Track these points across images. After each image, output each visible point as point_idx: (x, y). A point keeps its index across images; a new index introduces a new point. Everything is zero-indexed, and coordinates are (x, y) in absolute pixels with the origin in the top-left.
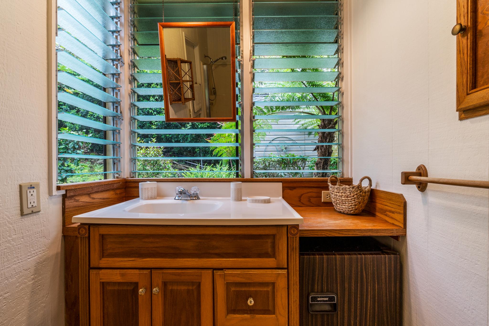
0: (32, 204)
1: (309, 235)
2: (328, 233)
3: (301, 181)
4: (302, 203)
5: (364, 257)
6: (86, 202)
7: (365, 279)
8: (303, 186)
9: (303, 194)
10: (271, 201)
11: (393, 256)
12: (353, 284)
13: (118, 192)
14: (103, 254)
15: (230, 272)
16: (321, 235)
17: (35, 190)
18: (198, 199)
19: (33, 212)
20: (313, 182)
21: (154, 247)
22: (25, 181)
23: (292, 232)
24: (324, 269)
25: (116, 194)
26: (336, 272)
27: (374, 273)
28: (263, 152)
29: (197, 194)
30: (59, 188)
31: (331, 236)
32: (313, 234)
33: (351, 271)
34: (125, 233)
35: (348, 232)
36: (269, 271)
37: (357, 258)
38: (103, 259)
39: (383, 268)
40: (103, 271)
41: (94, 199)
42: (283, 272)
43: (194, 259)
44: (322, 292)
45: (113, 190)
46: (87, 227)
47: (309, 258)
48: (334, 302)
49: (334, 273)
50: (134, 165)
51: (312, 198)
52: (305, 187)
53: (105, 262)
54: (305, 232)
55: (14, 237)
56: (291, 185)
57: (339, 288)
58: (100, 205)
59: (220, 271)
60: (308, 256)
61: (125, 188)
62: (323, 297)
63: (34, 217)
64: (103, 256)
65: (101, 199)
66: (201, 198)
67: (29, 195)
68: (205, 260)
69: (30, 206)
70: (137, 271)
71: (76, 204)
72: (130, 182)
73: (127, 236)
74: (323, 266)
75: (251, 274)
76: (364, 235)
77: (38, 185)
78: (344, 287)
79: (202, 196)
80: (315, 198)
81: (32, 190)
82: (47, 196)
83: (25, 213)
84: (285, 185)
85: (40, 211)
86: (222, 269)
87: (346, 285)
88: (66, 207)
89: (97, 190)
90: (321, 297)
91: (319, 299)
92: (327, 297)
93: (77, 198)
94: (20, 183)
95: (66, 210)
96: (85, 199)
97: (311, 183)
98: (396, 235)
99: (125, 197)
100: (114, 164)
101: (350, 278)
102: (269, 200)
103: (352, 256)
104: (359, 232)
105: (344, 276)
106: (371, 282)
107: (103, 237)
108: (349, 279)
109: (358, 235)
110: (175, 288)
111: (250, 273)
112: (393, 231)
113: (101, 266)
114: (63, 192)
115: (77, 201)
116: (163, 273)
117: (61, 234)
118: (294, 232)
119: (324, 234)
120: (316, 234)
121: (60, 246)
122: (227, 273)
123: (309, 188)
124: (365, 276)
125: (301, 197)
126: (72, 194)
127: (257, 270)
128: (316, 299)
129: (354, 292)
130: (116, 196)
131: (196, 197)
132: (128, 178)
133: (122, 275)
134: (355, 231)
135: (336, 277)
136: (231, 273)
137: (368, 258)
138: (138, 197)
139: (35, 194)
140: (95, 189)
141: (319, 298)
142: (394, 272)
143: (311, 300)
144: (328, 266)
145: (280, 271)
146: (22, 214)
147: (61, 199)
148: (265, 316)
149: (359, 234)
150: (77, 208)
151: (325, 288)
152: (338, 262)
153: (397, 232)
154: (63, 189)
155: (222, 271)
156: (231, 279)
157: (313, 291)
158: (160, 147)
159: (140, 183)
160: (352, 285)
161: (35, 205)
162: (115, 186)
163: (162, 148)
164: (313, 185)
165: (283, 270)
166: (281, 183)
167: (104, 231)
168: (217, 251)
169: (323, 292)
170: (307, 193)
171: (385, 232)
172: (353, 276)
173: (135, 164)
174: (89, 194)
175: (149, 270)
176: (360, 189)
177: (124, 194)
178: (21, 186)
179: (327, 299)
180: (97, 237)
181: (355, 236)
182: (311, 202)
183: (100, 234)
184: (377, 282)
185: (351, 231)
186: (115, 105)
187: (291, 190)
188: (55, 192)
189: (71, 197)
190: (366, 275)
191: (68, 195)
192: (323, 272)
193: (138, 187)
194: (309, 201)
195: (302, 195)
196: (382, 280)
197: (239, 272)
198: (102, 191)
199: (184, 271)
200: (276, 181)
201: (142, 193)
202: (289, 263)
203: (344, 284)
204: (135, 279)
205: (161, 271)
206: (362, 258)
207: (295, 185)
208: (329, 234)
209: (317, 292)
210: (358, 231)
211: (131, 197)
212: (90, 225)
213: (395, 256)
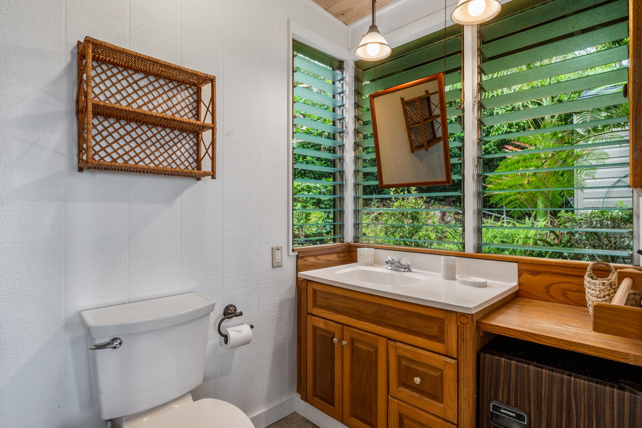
0: (278, 260)
1: (493, 331)
2: (519, 334)
3: (548, 264)
4: (551, 296)
5: (574, 380)
6: (313, 262)
7: (575, 411)
8: (552, 272)
9: (554, 284)
10: (488, 284)
11: (629, 394)
12: (555, 411)
13: (341, 255)
14: (315, 305)
15: (401, 345)
16: (509, 335)
17: (279, 251)
18: (410, 270)
19: (278, 266)
20: (571, 267)
21: (344, 307)
22: (275, 245)
23: (462, 321)
24: (512, 378)
25: (340, 257)
26: (529, 387)
27: (590, 408)
28: (602, 200)
29: (408, 265)
30: (293, 250)
31: (523, 339)
32: (498, 331)
33: (551, 393)
34: (327, 291)
35: (548, 339)
36: (437, 356)
37: (562, 379)
38: (315, 308)
39: (608, 405)
40: (314, 317)
41: (318, 260)
42: (451, 362)
43: (373, 325)
44: (508, 404)
45: (336, 253)
46: (306, 281)
47: (492, 358)
48: (523, 423)
49: (526, 386)
50: (357, 230)
51: (569, 291)
52: (557, 274)
53: (316, 311)
54: (488, 326)
55: (269, 280)
56: (532, 268)
57: (532, 408)
58: (324, 265)
59: (393, 342)
60: (491, 356)
61: (349, 252)
62: (507, 410)
63: (279, 269)
64: (315, 306)
65: (325, 260)
66: (412, 270)
67: (276, 254)
68: (381, 328)
69: (277, 262)
70: (334, 324)
71: (305, 263)
72: (352, 246)
73: (329, 293)
74: (510, 374)
75: (420, 353)
76: (574, 350)
77: (281, 247)
78: (541, 410)
79: (416, 268)
80: (575, 292)
81: (278, 251)
82: (287, 255)
83: (274, 266)
84: (523, 267)
85: (282, 266)
86: (395, 341)
87: (544, 409)
88: (298, 265)
89: (322, 253)
90: (505, 409)
91: (502, 411)
92: (515, 413)
93: (306, 259)
94: (272, 246)
95: (298, 267)
96: (312, 260)
97: (567, 269)
98: (633, 364)
99: (349, 260)
100: (340, 229)
101: (550, 402)
102: (486, 282)
103: (553, 373)
104: (566, 343)
105: (541, 396)
106: (585, 418)
107: (315, 291)
108: (548, 402)
109: (563, 347)
110: (359, 346)
111: (418, 352)
112: (628, 357)
113: (313, 313)
114: (296, 253)
115: (306, 261)
116: (351, 330)
117: (295, 285)
118: (464, 321)
119: (512, 334)
120: (502, 331)
121: (294, 293)
122: (398, 346)
123: (564, 275)
124: (574, 407)
125: (549, 288)
126: (302, 255)
127: (425, 351)
128: (499, 410)
129: (555, 421)
130: (339, 259)
131: (408, 269)
132: (351, 242)
133: (325, 324)
134: (560, 341)
135: (529, 393)
136: (402, 347)
137: (580, 384)
138: (356, 261)
139: (279, 254)
140: (320, 252)
141: (503, 409)
142: (630, 418)
143: (492, 409)
144: (517, 375)
145: (448, 360)
146: (273, 267)
147: (295, 258)
148: (433, 401)
149: (565, 346)
150: (306, 267)
151: (512, 401)
152: (532, 375)
153: (636, 360)
154: (296, 251)
155: (394, 343)
156: (402, 353)
157: (496, 399)
158: (422, 197)
159: (358, 249)
160: (553, 411)
161: (279, 261)
162: (338, 250)
163: (424, 197)
164: (570, 273)
165: (452, 360)
166: (516, 264)
167: (315, 287)
168: (391, 322)
169: (510, 405)
170: (561, 283)
171: (612, 354)
172: (555, 399)
173: (358, 228)
174: (315, 256)
175: (342, 325)
176: (613, 287)
177: (347, 258)
178: (272, 248)
179: (514, 415)
180: (311, 291)
181: (557, 347)
182: (568, 298)
183: (313, 289)
184: (596, 421)
185: (553, 339)
186: (341, 174)
187: (532, 275)
188: (291, 253)
189: (302, 257)
190: (577, 406)
191: (299, 256)
192: (510, 381)
193: (356, 252)
194: (565, 295)
195: (551, 285)
196: (605, 422)
197: (409, 347)
198: (326, 254)
199: (365, 333)
200: (508, 260)
201: (359, 259)
202: (459, 354)
203: (541, 407)
204: (332, 330)
205: (349, 328)
206: (569, 381)
207: (539, 269)
208: (521, 337)
209: (502, 402)
210: (563, 342)
211: (353, 260)
212: (308, 281)
213: (633, 395)
